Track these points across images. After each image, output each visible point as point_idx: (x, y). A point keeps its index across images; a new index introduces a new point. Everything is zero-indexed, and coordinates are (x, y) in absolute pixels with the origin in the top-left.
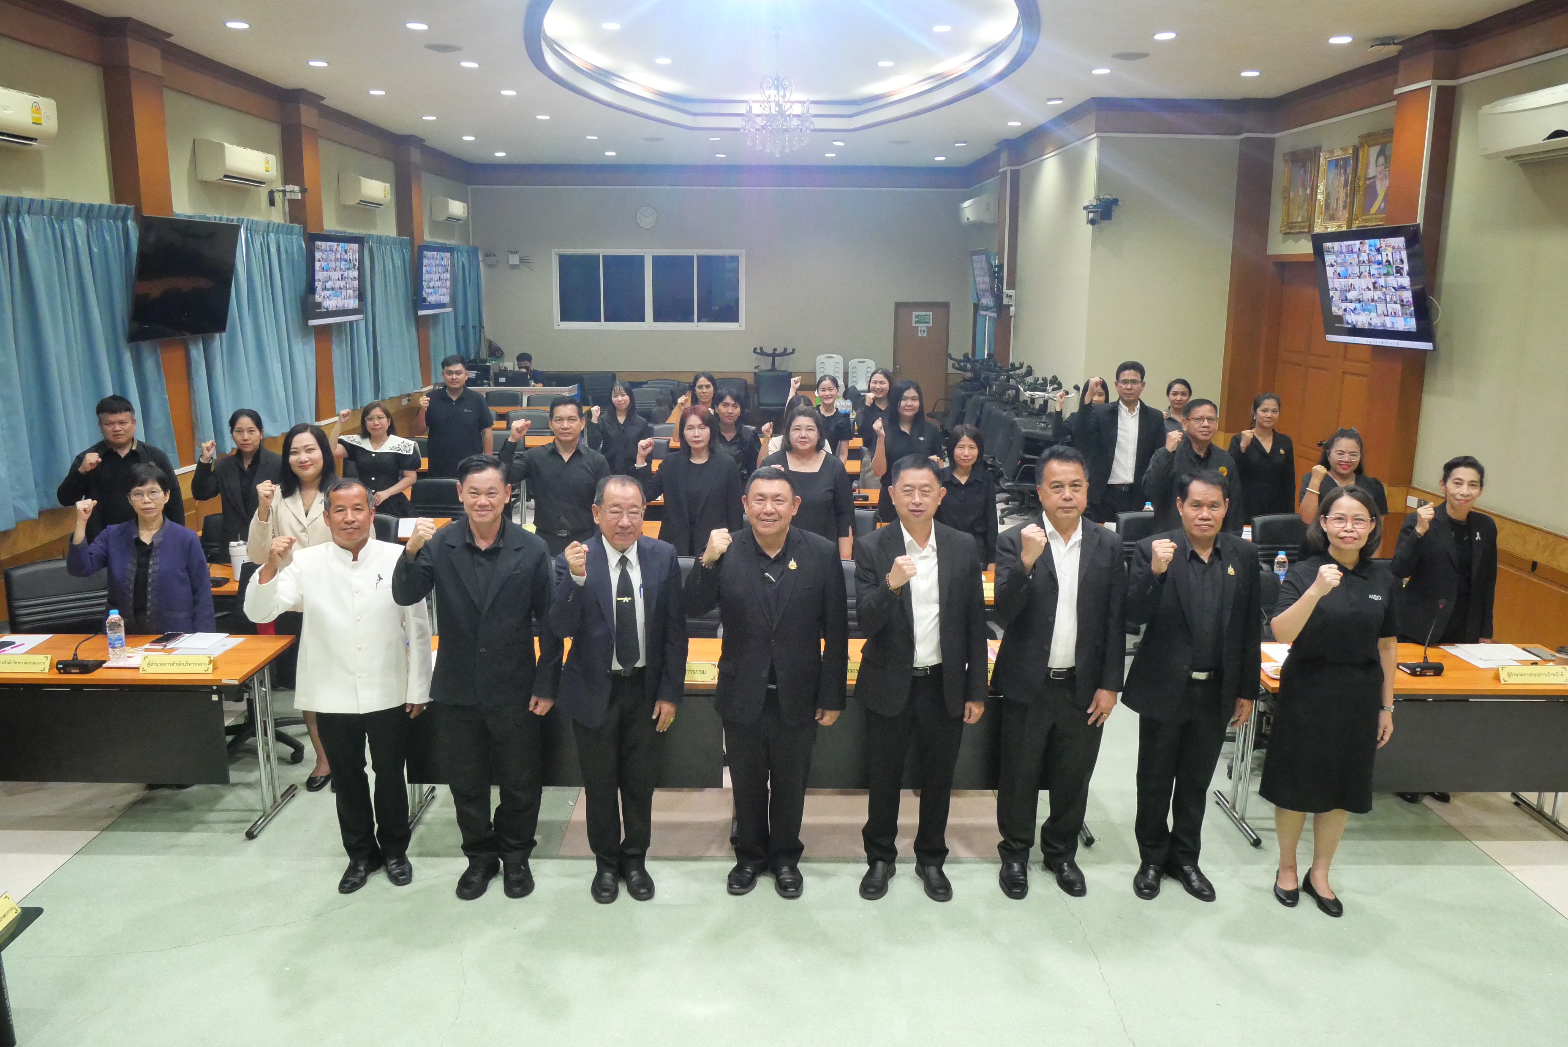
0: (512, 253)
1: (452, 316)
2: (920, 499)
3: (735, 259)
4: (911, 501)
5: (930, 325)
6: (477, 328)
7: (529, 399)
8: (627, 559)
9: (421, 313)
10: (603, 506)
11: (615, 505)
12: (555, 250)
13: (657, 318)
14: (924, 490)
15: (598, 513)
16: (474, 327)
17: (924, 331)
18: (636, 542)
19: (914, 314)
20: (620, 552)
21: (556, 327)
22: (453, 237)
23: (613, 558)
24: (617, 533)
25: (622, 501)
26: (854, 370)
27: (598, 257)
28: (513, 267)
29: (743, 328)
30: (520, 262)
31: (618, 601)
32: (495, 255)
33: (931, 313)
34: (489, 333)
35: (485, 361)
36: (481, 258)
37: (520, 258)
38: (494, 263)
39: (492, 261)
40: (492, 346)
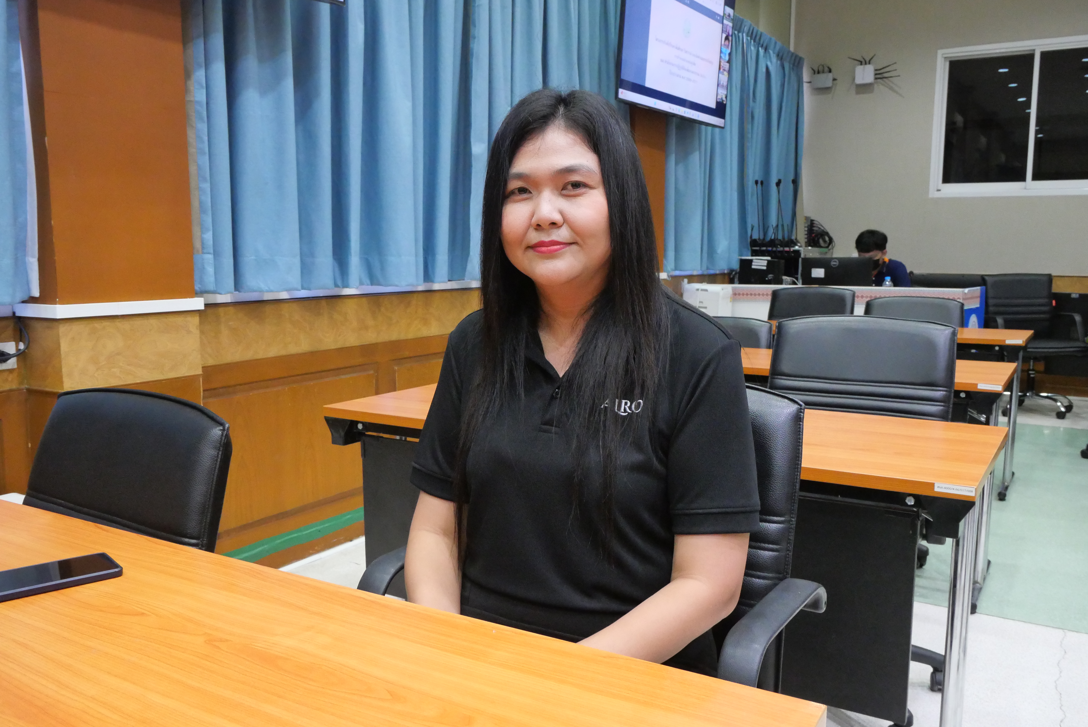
0: (863, 61)
7: (867, 305)
9: (629, 95)
12: (944, 51)
16: (780, 184)
21: (933, 194)
27: (1031, 56)
28: (864, 88)
30: (876, 79)
32: (830, 71)
34: (810, 207)
35: (793, 243)
36: (806, 76)
37: (876, 70)
38: (829, 84)
39: (826, 80)
40: (815, 229)
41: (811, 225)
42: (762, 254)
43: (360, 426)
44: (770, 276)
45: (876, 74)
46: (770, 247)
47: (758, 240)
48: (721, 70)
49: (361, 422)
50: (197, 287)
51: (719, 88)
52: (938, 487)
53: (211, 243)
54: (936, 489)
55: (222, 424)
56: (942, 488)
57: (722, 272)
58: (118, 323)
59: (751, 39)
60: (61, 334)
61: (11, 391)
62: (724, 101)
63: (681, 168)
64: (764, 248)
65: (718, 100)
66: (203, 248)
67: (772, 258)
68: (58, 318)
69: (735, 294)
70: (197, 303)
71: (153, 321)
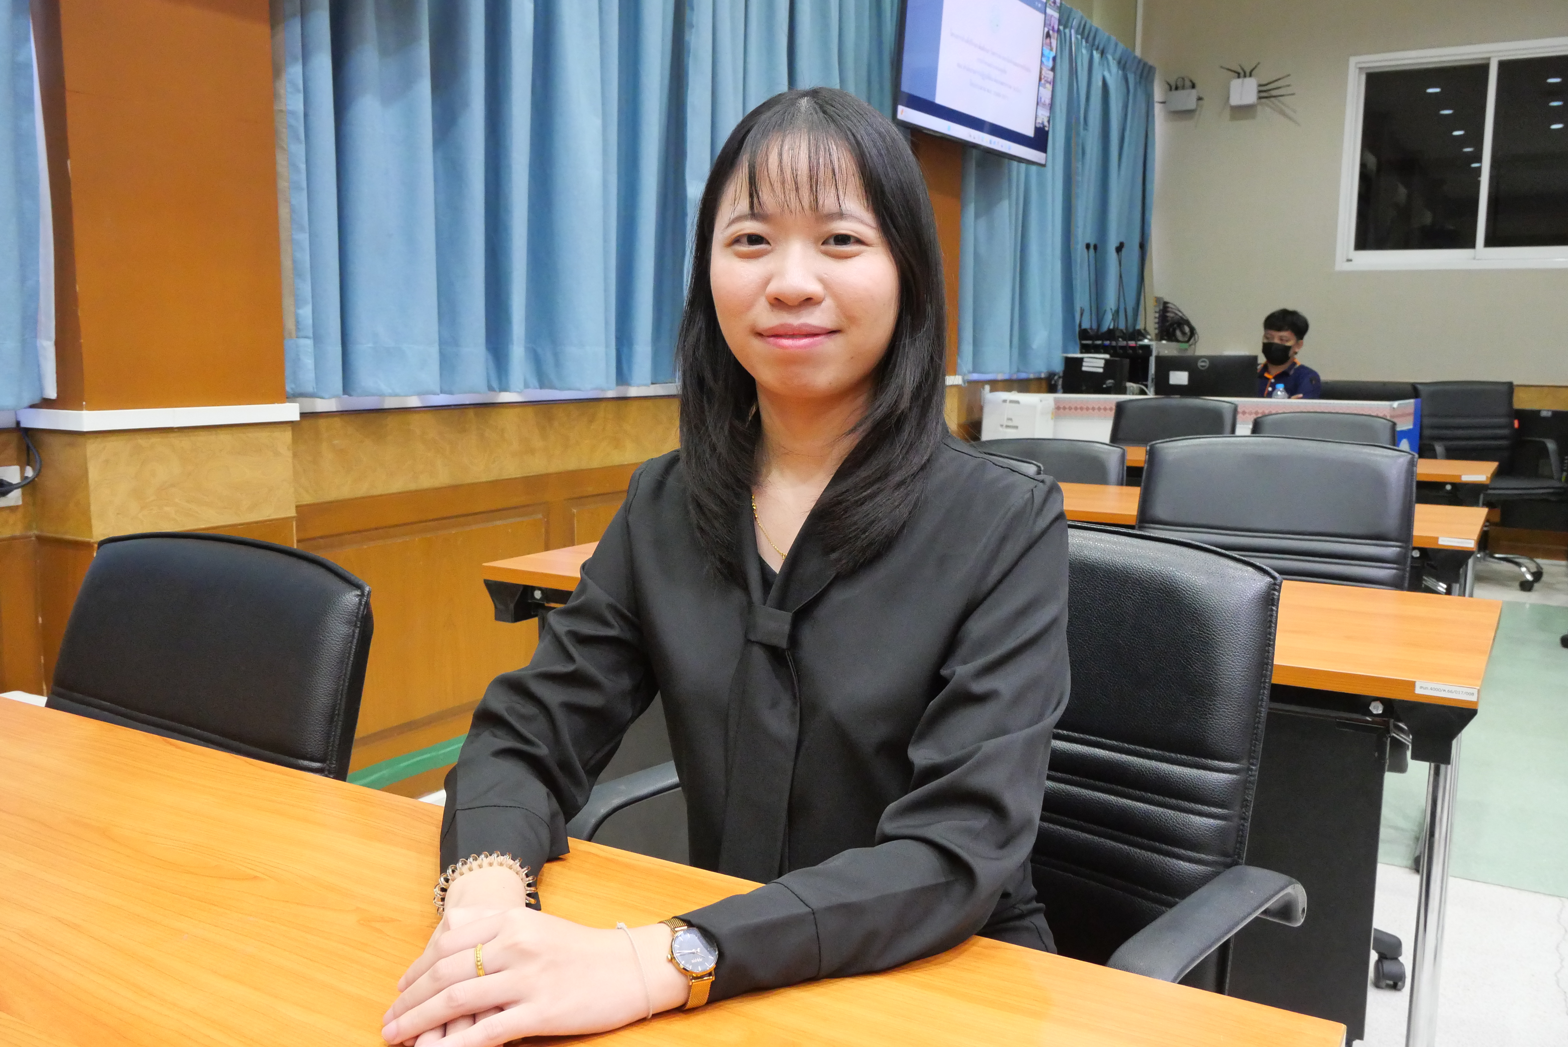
0: (1241, 73)
12: (1359, 59)
16: (1121, 249)
21: (1341, 266)
27: (1485, 67)
28: (1243, 112)
30: (1260, 98)
32: (1193, 86)
34: (1164, 279)
35: (1141, 335)
36: (1158, 93)
37: (1260, 85)
38: (1192, 104)
39: (1186, 99)
40: (1168, 314)
41: (1164, 308)
42: (1096, 349)
43: (538, 595)
44: (1110, 382)
45: (1260, 92)
46: (1107, 340)
47: (1089, 330)
48: (1043, 81)
49: (540, 589)
50: (289, 388)
51: (1039, 107)
52: (1421, 687)
53: (310, 322)
54: (1418, 691)
55: (358, 587)
56: (1426, 688)
57: (1036, 376)
58: (173, 439)
59: (1082, 38)
60: (88, 454)
61: (13, 538)
62: (1046, 126)
63: (982, 222)
64: (1099, 342)
65: (1038, 126)
66: (298, 329)
67: (1111, 356)
68: (85, 430)
69: (1058, 408)
70: (290, 411)
71: (224, 437)
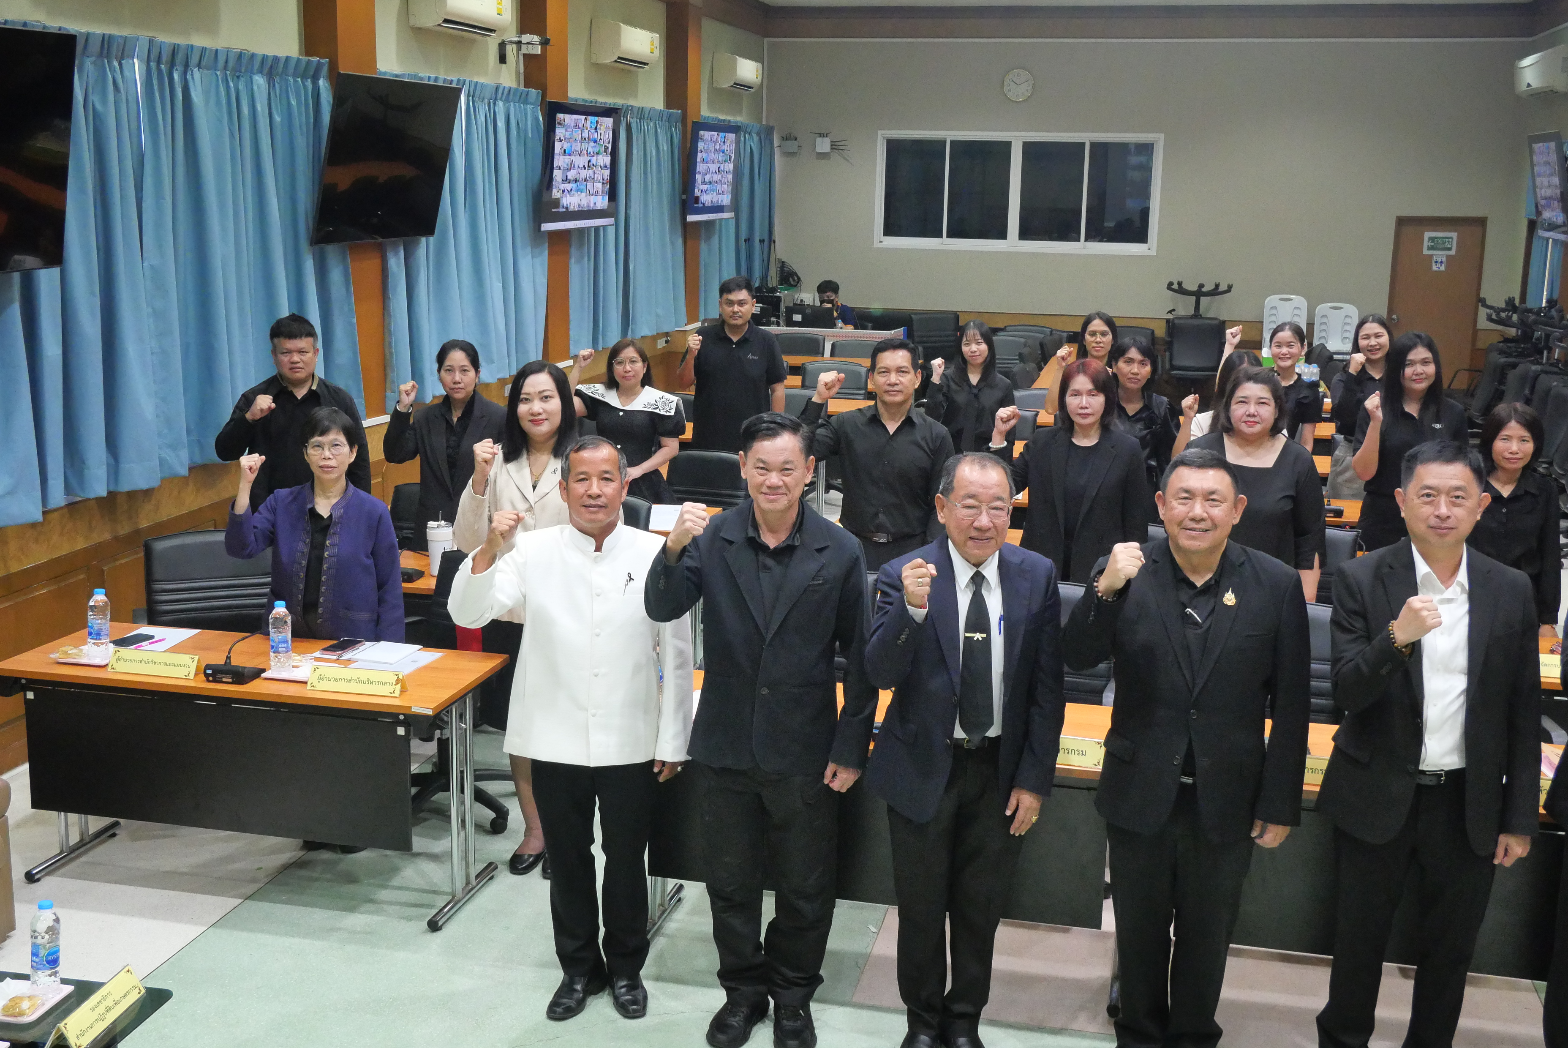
0: (821, 135)
1: (732, 223)
2: (1449, 510)
3: (1146, 149)
4: (1432, 513)
5: (1453, 252)
6: (766, 243)
7: (833, 345)
8: (984, 577)
9: (691, 218)
10: (952, 497)
11: (971, 496)
12: (883, 132)
13: (1026, 233)
14: (1456, 495)
15: (943, 507)
16: (762, 241)
17: (1442, 262)
18: (997, 552)
19: (1427, 235)
20: (974, 565)
21: (877, 245)
22: (740, 112)
23: (963, 573)
24: (971, 538)
25: (981, 490)
26: (1324, 320)
27: (944, 142)
28: (823, 156)
29: (1153, 253)
30: (832, 149)
31: (966, 638)
32: (796, 139)
33: (1454, 235)
34: (782, 251)
35: (774, 290)
36: (776, 143)
37: (832, 143)
38: (795, 149)
39: (792, 146)
40: (786, 267)
41: (782, 263)
44: (764, 320)
45: (832, 145)
51: (732, 192)
